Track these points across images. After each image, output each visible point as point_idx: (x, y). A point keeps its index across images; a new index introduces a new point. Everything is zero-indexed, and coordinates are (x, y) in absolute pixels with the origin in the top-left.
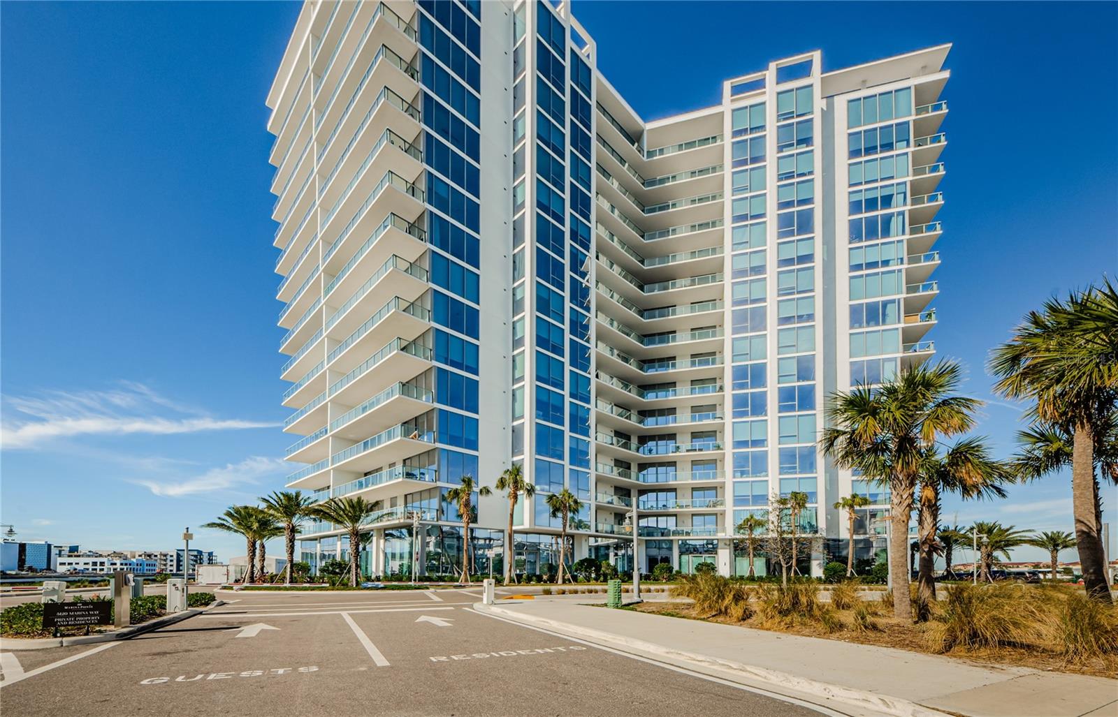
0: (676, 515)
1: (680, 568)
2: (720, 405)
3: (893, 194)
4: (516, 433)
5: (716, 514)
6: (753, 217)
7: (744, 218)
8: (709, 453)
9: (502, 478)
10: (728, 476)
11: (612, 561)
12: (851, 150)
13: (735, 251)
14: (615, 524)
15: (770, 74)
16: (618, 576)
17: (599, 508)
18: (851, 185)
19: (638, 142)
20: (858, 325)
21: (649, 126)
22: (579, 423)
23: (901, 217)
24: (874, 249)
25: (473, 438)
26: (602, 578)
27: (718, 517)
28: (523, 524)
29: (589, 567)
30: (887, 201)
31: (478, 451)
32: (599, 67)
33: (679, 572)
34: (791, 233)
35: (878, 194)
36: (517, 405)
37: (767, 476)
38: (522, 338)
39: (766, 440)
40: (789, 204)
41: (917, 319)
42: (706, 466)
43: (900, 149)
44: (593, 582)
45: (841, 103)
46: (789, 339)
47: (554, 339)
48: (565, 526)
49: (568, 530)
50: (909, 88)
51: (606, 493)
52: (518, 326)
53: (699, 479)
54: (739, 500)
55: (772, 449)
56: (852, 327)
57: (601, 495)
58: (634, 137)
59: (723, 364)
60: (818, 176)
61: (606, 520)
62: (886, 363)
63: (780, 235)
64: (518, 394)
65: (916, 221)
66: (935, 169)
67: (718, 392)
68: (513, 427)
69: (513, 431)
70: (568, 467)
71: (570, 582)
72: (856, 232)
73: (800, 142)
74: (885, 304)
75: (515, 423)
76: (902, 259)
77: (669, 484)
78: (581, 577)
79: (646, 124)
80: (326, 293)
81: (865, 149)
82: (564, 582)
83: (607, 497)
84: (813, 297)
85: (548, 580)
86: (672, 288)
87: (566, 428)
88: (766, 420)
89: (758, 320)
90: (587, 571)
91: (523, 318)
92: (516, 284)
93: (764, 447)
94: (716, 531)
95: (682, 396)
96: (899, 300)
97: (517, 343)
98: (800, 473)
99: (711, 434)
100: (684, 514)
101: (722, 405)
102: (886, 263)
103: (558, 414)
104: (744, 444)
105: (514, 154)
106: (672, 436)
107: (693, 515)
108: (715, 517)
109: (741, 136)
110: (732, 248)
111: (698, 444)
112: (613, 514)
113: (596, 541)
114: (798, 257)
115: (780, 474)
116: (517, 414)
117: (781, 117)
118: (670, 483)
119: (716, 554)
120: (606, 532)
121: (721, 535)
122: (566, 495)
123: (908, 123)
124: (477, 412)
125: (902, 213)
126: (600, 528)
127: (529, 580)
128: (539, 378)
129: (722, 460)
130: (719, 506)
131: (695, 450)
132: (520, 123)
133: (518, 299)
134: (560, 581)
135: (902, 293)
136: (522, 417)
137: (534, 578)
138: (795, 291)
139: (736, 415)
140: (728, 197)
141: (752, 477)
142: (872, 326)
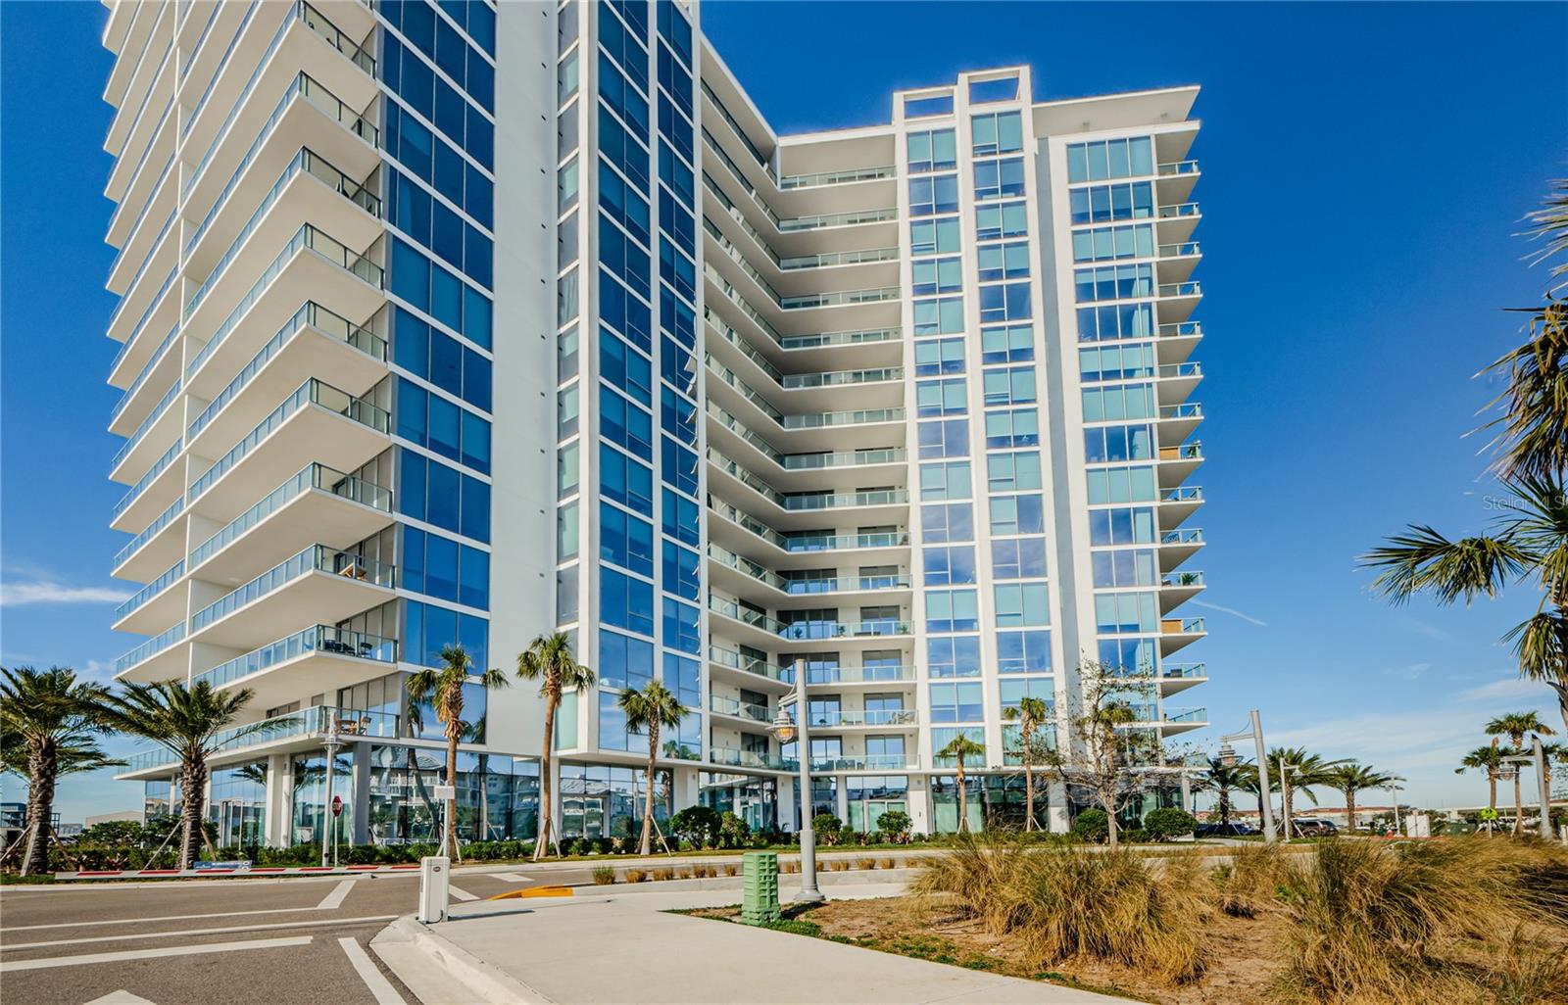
0: (840, 737)
1: (850, 821)
2: (903, 567)
3: (1135, 279)
4: (565, 585)
5: (903, 736)
6: (943, 290)
7: (929, 289)
8: (889, 640)
9: (527, 653)
10: (919, 674)
11: (738, 812)
12: (1075, 212)
13: (919, 335)
14: (742, 749)
15: (960, 90)
16: (750, 837)
17: (716, 724)
18: (1077, 261)
19: (768, 162)
20: (1096, 458)
21: (783, 142)
22: (681, 577)
23: (1147, 311)
24: (1114, 353)
25: (477, 586)
26: (722, 843)
27: (905, 740)
28: (576, 747)
29: (701, 821)
30: (1127, 287)
31: (487, 610)
32: (704, 28)
33: (849, 829)
34: (1000, 316)
35: (1115, 276)
36: (566, 536)
37: (980, 675)
38: (575, 421)
39: (976, 621)
40: (994, 275)
41: (1176, 454)
42: (884, 661)
43: (1139, 218)
44: (706, 849)
45: (1058, 147)
46: (1005, 469)
47: (632, 429)
48: (653, 748)
49: (661, 757)
50: (1148, 138)
51: (726, 698)
52: (568, 400)
53: (877, 679)
54: (940, 714)
55: (986, 633)
56: (1088, 461)
57: (719, 699)
58: (764, 155)
59: (906, 502)
60: (1033, 238)
61: (727, 743)
62: (1138, 515)
63: (985, 318)
64: (568, 515)
65: (1168, 318)
66: (1187, 250)
67: (901, 544)
68: (558, 572)
69: (559, 581)
70: (660, 649)
71: (664, 851)
72: (1087, 325)
73: (1006, 189)
74: (1132, 430)
75: (563, 567)
76: (1151, 370)
77: (830, 687)
78: (684, 840)
79: (779, 138)
80: (189, 311)
81: (1093, 213)
82: (653, 850)
83: (730, 706)
84: (1035, 410)
85: (623, 847)
86: (825, 384)
87: (657, 580)
88: (975, 590)
89: (956, 440)
90: (694, 830)
91: (576, 384)
92: (563, 330)
93: (972, 630)
94: (904, 763)
95: (845, 549)
96: (1151, 425)
97: (565, 428)
98: (1029, 671)
99: (892, 611)
100: (852, 735)
101: (907, 566)
102: (1130, 373)
103: (642, 556)
104: (943, 625)
105: (559, 118)
106: (831, 614)
107: (867, 737)
108: (901, 740)
109: (921, 172)
110: (915, 332)
111: (872, 624)
112: (740, 734)
113: (712, 780)
114: (1011, 351)
115: (1000, 672)
116: (567, 549)
117: (977, 150)
118: (832, 684)
119: (906, 798)
120: (728, 763)
121: (911, 768)
122: (657, 691)
123: (1149, 183)
124: (487, 541)
125: (1147, 306)
126: (717, 758)
127: (586, 848)
128: (604, 490)
129: (910, 651)
130: (906, 722)
131: (870, 634)
132: (569, 70)
133: (567, 354)
134: (645, 850)
135: (1154, 417)
136: (575, 555)
137: (596, 845)
138: (1010, 400)
139: (930, 580)
140: (906, 258)
141: (957, 677)
142: (1116, 461)
